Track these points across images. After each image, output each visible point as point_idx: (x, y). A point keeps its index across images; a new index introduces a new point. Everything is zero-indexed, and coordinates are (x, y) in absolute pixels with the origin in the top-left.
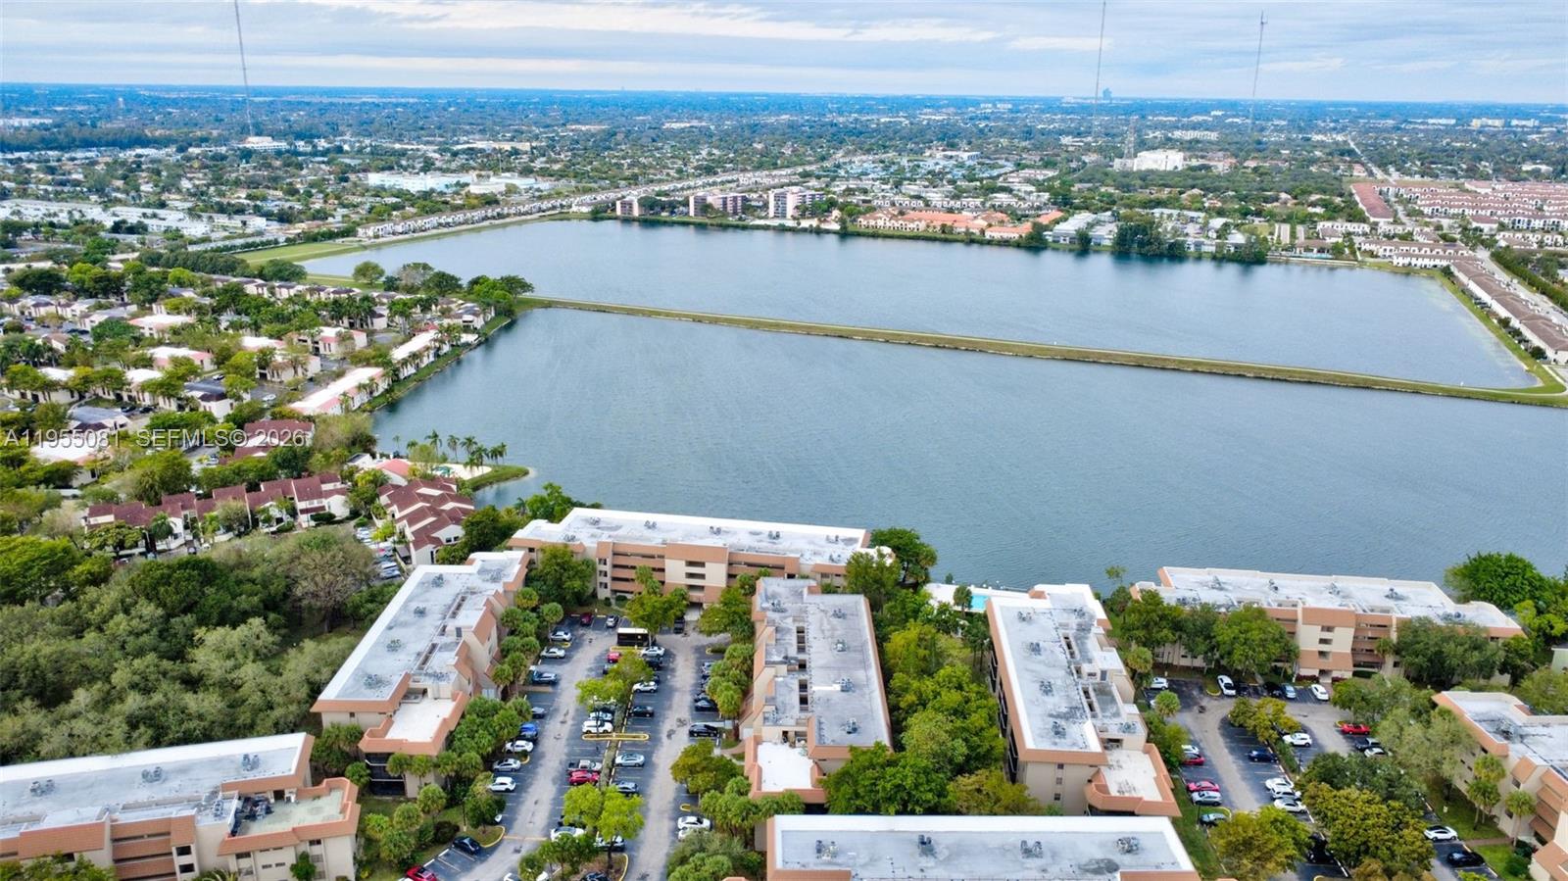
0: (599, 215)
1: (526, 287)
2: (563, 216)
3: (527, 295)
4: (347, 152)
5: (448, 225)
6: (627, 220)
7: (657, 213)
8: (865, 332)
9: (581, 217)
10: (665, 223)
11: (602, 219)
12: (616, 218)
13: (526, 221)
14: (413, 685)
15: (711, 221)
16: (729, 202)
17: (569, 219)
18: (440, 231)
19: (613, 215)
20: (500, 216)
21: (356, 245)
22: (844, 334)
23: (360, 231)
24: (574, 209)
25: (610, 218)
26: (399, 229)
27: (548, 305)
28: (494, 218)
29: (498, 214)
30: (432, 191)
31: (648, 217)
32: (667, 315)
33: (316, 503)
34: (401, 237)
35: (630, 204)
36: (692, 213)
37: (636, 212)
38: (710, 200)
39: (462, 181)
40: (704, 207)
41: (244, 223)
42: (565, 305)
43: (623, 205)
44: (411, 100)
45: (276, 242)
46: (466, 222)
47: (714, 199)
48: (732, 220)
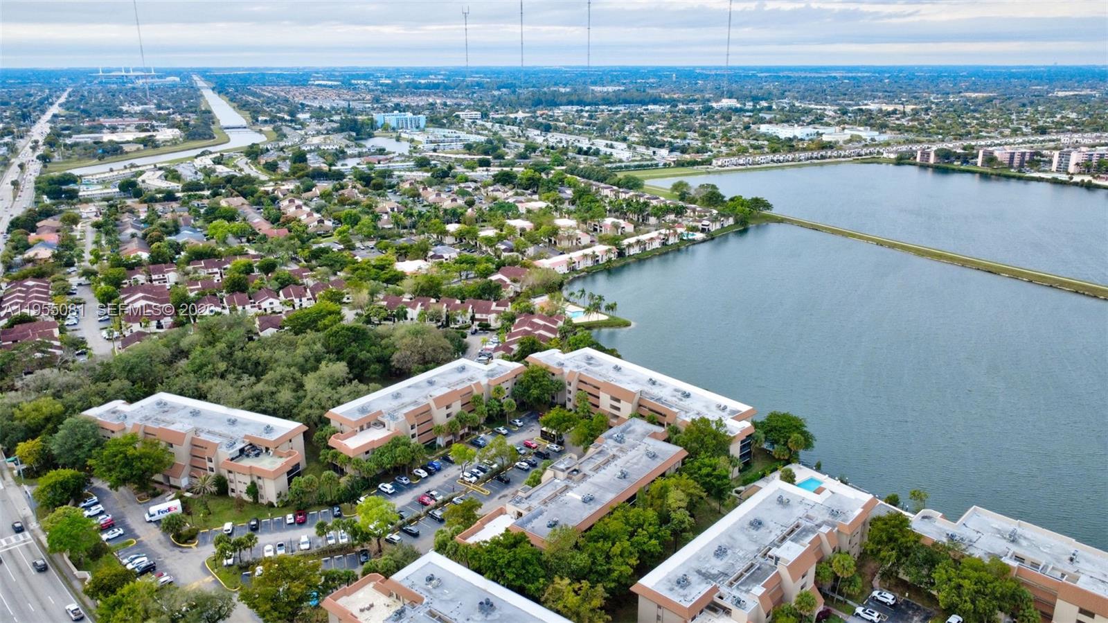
0: (902, 161)
1: (768, 206)
2: (873, 160)
3: (766, 212)
4: (774, 110)
5: (779, 161)
6: (924, 166)
7: (952, 162)
8: (1013, 271)
9: (889, 161)
10: (954, 171)
11: (903, 164)
12: (914, 164)
13: (840, 162)
14: (380, 418)
15: (994, 172)
16: (1016, 156)
17: (878, 163)
18: (769, 165)
19: (914, 161)
20: (823, 157)
21: (704, 171)
22: (994, 270)
23: (714, 161)
24: (885, 155)
25: (910, 164)
26: (741, 161)
27: (781, 221)
28: (817, 158)
29: (822, 156)
30: (795, 137)
31: (942, 165)
32: (860, 237)
33: (484, 316)
34: (740, 167)
35: (928, 154)
36: (979, 164)
37: (932, 160)
38: (997, 154)
39: (821, 131)
40: (990, 159)
41: (654, 153)
42: (791, 222)
43: (923, 154)
44: (866, 74)
45: (657, 165)
46: (793, 160)
47: (1000, 154)
48: (1013, 171)
